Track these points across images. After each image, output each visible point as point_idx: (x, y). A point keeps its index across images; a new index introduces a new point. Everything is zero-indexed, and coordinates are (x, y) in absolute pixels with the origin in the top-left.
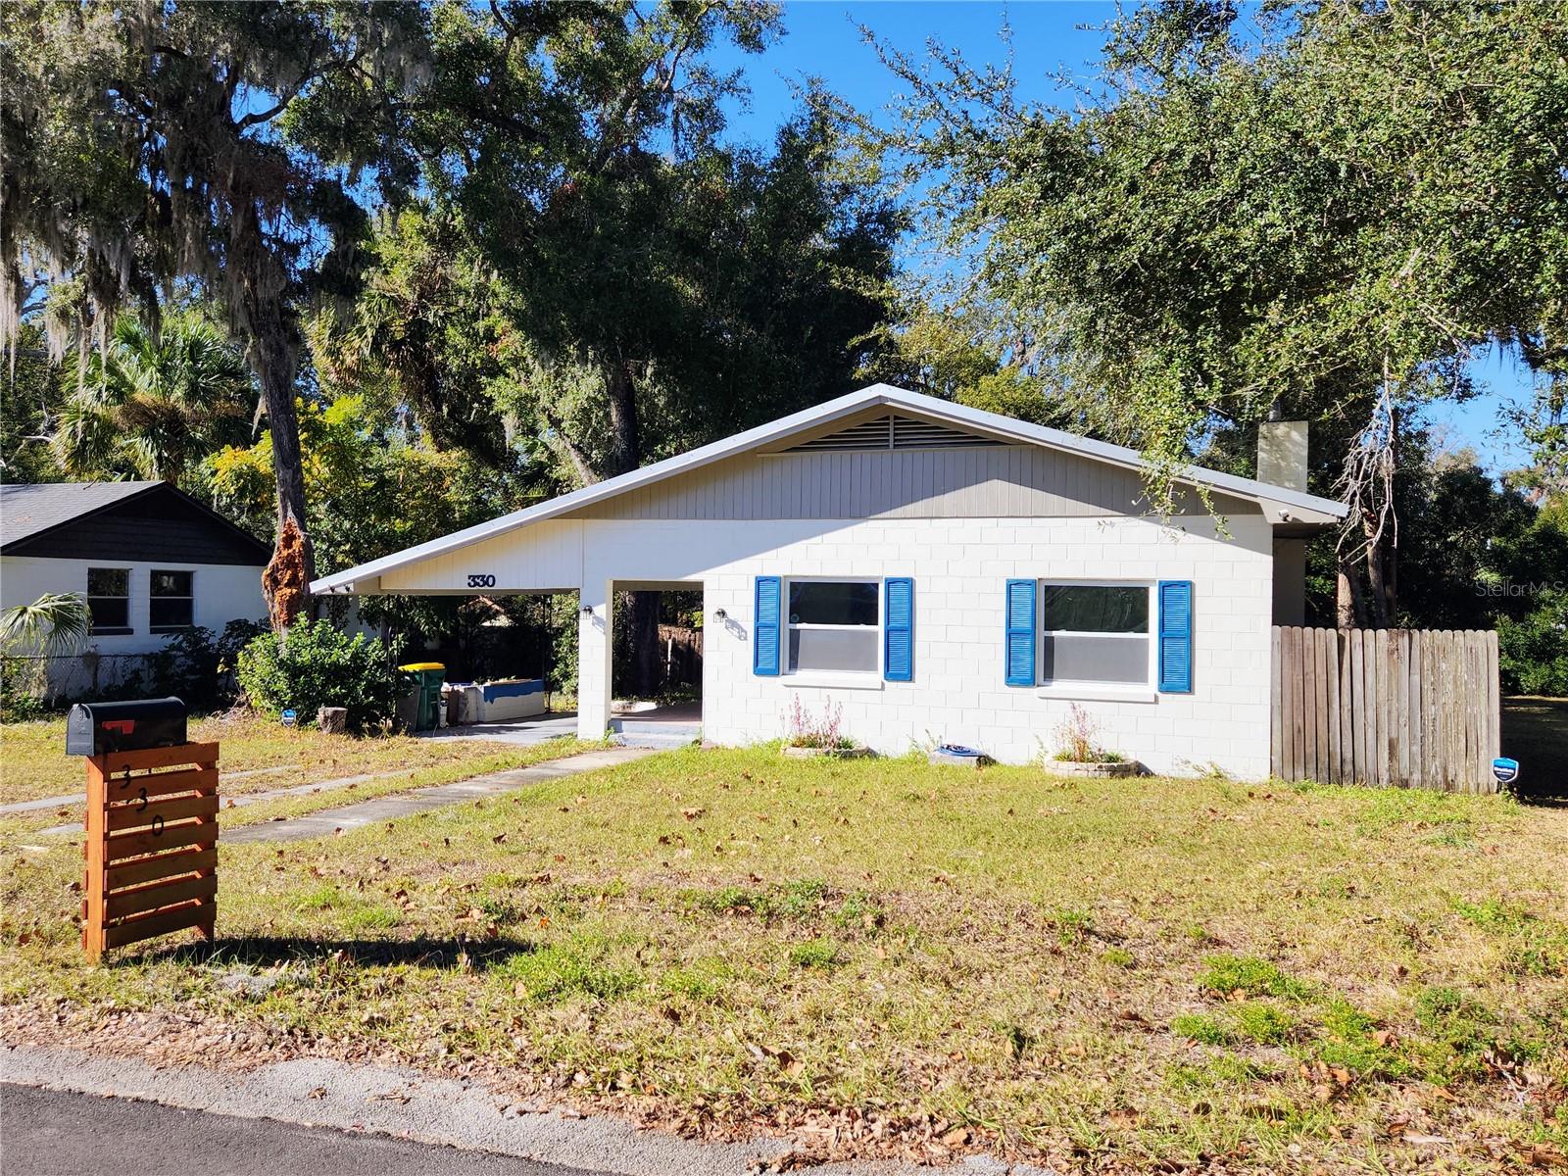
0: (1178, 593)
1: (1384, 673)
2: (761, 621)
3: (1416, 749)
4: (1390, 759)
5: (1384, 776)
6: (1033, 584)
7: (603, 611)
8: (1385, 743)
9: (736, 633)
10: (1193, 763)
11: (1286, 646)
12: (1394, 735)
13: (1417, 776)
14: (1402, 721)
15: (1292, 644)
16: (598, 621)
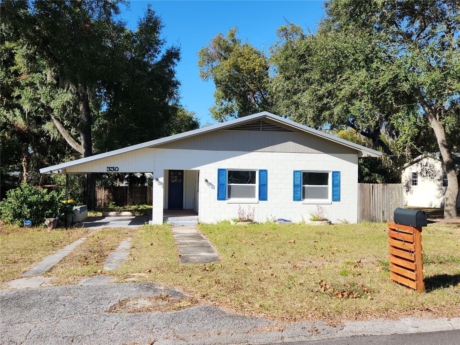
0: (336, 174)
1: (381, 194)
2: (220, 183)
3: (388, 213)
4: (383, 216)
5: (382, 220)
6: (300, 171)
7: (162, 180)
8: (382, 212)
9: (211, 187)
10: (340, 220)
11: (361, 188)
12: (383, 210)
13: (388, 220)
14: (385, 206)
15: (362, 187)
16: (161, 183)
